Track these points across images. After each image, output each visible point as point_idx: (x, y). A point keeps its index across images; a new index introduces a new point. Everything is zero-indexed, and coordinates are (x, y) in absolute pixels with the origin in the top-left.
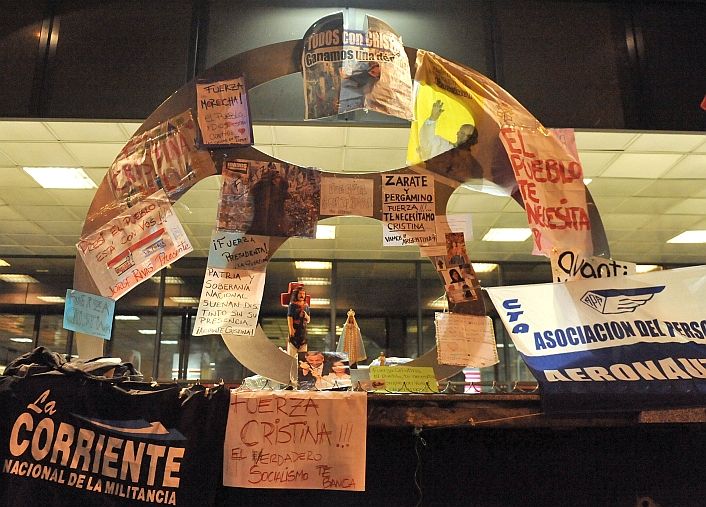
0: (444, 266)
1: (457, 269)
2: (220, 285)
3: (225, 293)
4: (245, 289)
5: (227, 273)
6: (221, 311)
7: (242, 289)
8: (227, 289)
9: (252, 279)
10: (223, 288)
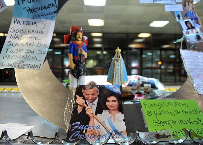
0: (181, 18)
1: (190, 20)
2: (22, 30)
3: (25, 36)
4: (39, 33)
5: (27, 22)
6: (19, 50)
7: (37, 33)
8: (27, 33)
9: (45, 25)
10: (23, 32)
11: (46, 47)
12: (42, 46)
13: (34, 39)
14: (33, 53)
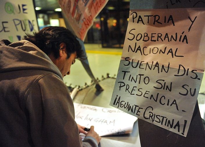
2: (146, 35)
3: (151, 47)
4: (180, 41)
5: (155, 16)
6: (142, 77)
7: (176, 40)
8: (155, 41)
9: (193, 22)
10: (149, 39)
11: (197, 76)
12: (187, 75)
13: (170, 54)
14: (170, 90)
